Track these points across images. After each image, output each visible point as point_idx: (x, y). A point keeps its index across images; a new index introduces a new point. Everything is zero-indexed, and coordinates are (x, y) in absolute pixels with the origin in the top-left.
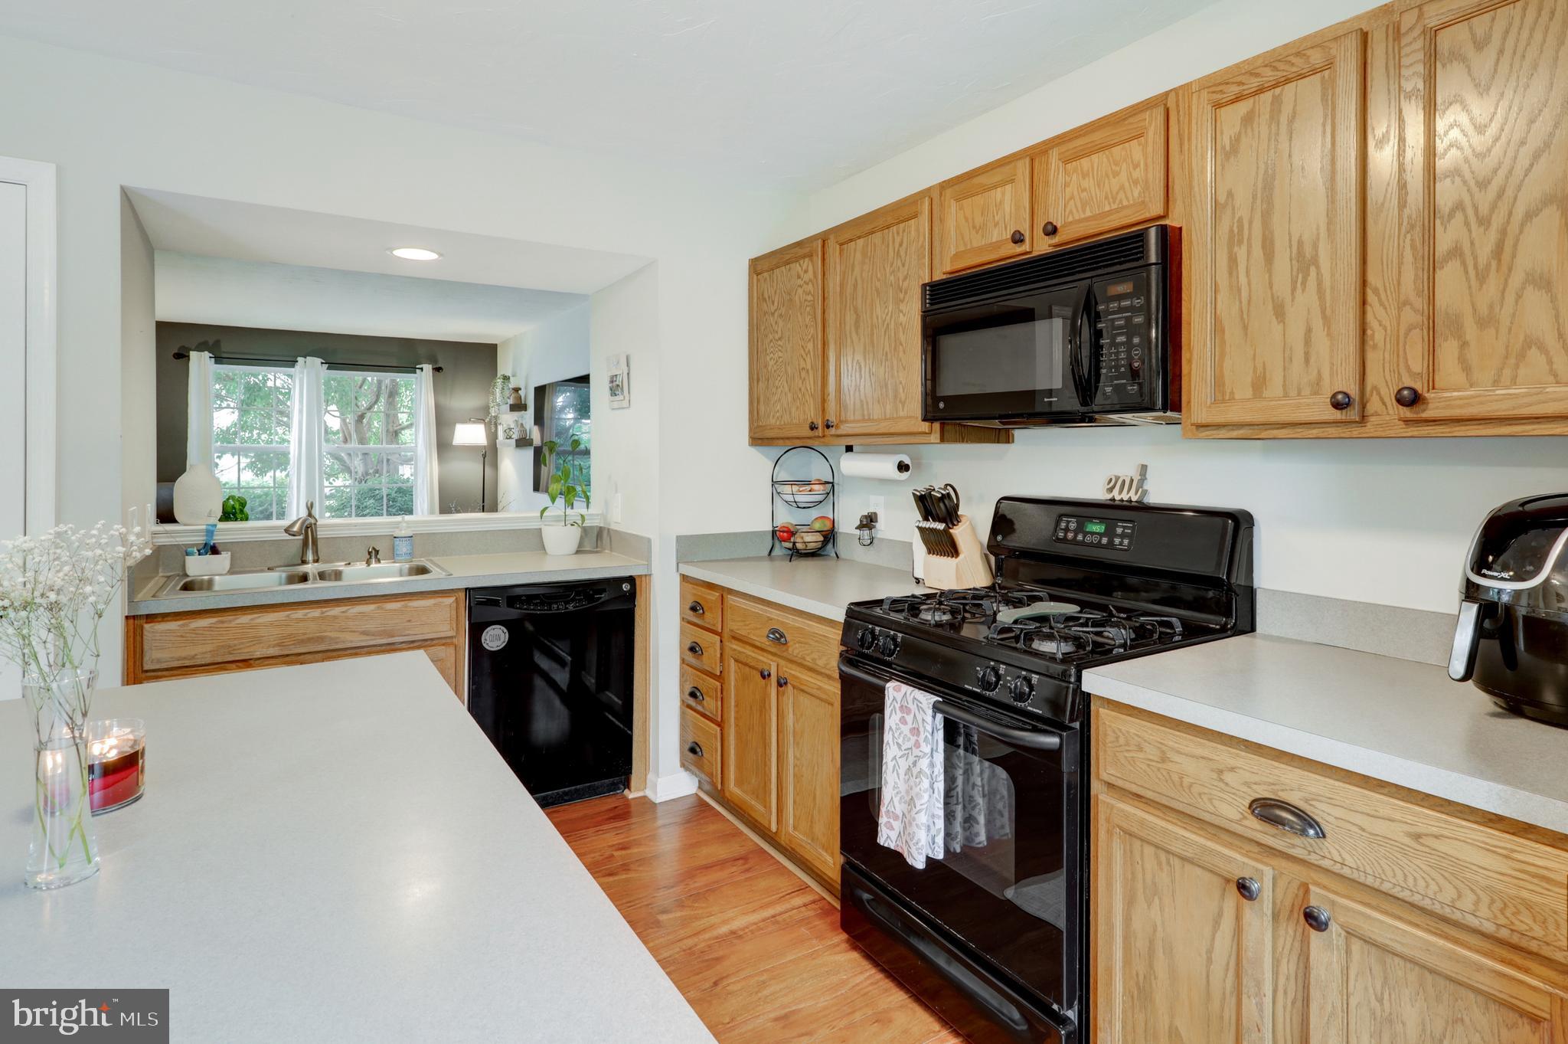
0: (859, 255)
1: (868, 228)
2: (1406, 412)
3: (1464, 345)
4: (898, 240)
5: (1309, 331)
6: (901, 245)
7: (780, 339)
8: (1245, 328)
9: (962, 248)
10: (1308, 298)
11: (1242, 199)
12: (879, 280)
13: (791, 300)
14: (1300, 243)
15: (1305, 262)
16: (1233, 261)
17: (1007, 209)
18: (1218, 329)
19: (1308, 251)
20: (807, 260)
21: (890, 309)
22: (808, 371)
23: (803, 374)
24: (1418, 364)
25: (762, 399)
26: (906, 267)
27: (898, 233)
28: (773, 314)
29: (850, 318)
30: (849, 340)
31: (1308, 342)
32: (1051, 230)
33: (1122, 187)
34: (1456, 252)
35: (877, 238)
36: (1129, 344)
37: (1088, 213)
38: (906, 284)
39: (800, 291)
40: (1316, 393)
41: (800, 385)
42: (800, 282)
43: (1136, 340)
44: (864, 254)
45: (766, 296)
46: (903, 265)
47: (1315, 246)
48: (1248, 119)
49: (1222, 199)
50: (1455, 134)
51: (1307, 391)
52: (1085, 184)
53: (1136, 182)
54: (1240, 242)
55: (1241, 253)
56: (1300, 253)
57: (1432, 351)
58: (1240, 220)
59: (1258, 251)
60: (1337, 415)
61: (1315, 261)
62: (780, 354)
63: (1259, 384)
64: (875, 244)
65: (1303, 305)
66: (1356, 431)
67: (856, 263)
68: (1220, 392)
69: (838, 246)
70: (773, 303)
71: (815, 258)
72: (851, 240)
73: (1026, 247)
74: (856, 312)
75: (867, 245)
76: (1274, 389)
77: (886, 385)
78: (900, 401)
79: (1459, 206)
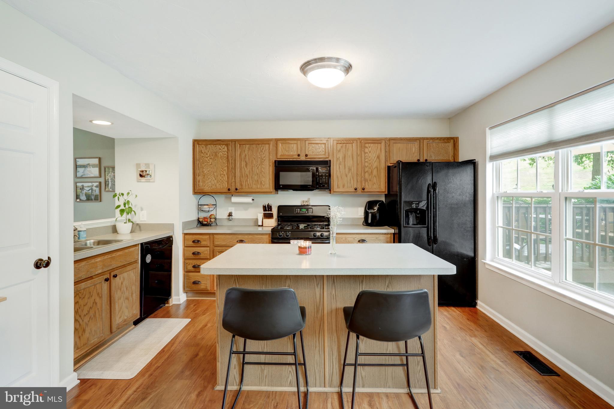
0: (247, 149)
1: (251, 143)
2: (363, 191)
3: (368, 183)
4: (261, 148)
5: (350, 179)
6: (263, 149)
7: (211, 165)
8: (341, 177)
9: (282, 154)
10: (350, 174)
11: (341, 158)
12: (255, 156)
13: (216, 155)
14: (349, 167)
15: (350, 170)
16: (339, 167)
17: (295, 149)
18: (338, 177)
19: (350, 167)
20: (224, 146)
21: (259, 163)
22: (224, 175)
23: (222, 176)
24: (364, 185)
25: (201, 181)
26: (265, 155)
27: (262, 146)
28: (207, 158)
29: (243, 164)
30: (243, 169)
31: (350, 181)
32: (306, 155)
33: (320, 151)
34: (367, 171)
35: (254, 146)
36: (325, 178)
37: (314, 154)
38: (264, 158)
39: (221, 153)
40: (351, 188)
41: (221, 178)
42: (220, 151)
43: (327, 178)
44: (249, 149)
45: (203, 151)
46: (264, 154)
47: (351, 167)
48: (342, 147)
49: (338, 157)
50: (367, 157)
51: (350, 187)
52: (313, 149)
53: (323, 151)
54: (341, 165)
55: (341, 166)
56: (349, 169)
57: (365, 183)
58: (341, 162)
59: (343, 166)
60: (355, 191)
61: (351, 169)
62: (210, 169)
63: (344, 186)
64: (253, 147)
65: (350, 175)
66: (356, 193)
67: (246, 150)
68: (338, 187)
69: (239, 145)
70: (207, 154)
71: (229, 146)
72: (244, 144)
73: (299, 157)
74: (246, 162)
75: (250, 147)
76: (346, 187)
77: (258, 181)
78: (263, 185)
79: (367, 166)
